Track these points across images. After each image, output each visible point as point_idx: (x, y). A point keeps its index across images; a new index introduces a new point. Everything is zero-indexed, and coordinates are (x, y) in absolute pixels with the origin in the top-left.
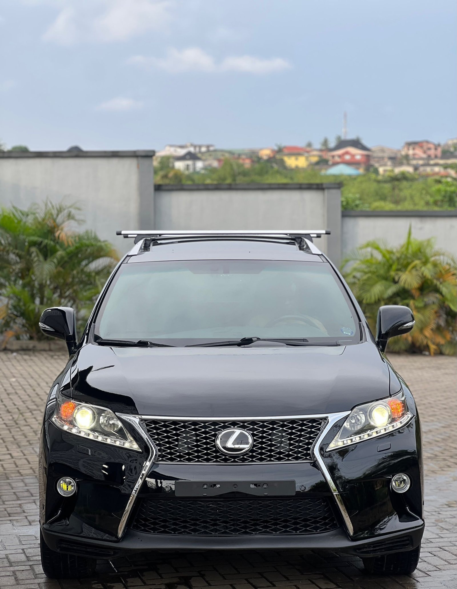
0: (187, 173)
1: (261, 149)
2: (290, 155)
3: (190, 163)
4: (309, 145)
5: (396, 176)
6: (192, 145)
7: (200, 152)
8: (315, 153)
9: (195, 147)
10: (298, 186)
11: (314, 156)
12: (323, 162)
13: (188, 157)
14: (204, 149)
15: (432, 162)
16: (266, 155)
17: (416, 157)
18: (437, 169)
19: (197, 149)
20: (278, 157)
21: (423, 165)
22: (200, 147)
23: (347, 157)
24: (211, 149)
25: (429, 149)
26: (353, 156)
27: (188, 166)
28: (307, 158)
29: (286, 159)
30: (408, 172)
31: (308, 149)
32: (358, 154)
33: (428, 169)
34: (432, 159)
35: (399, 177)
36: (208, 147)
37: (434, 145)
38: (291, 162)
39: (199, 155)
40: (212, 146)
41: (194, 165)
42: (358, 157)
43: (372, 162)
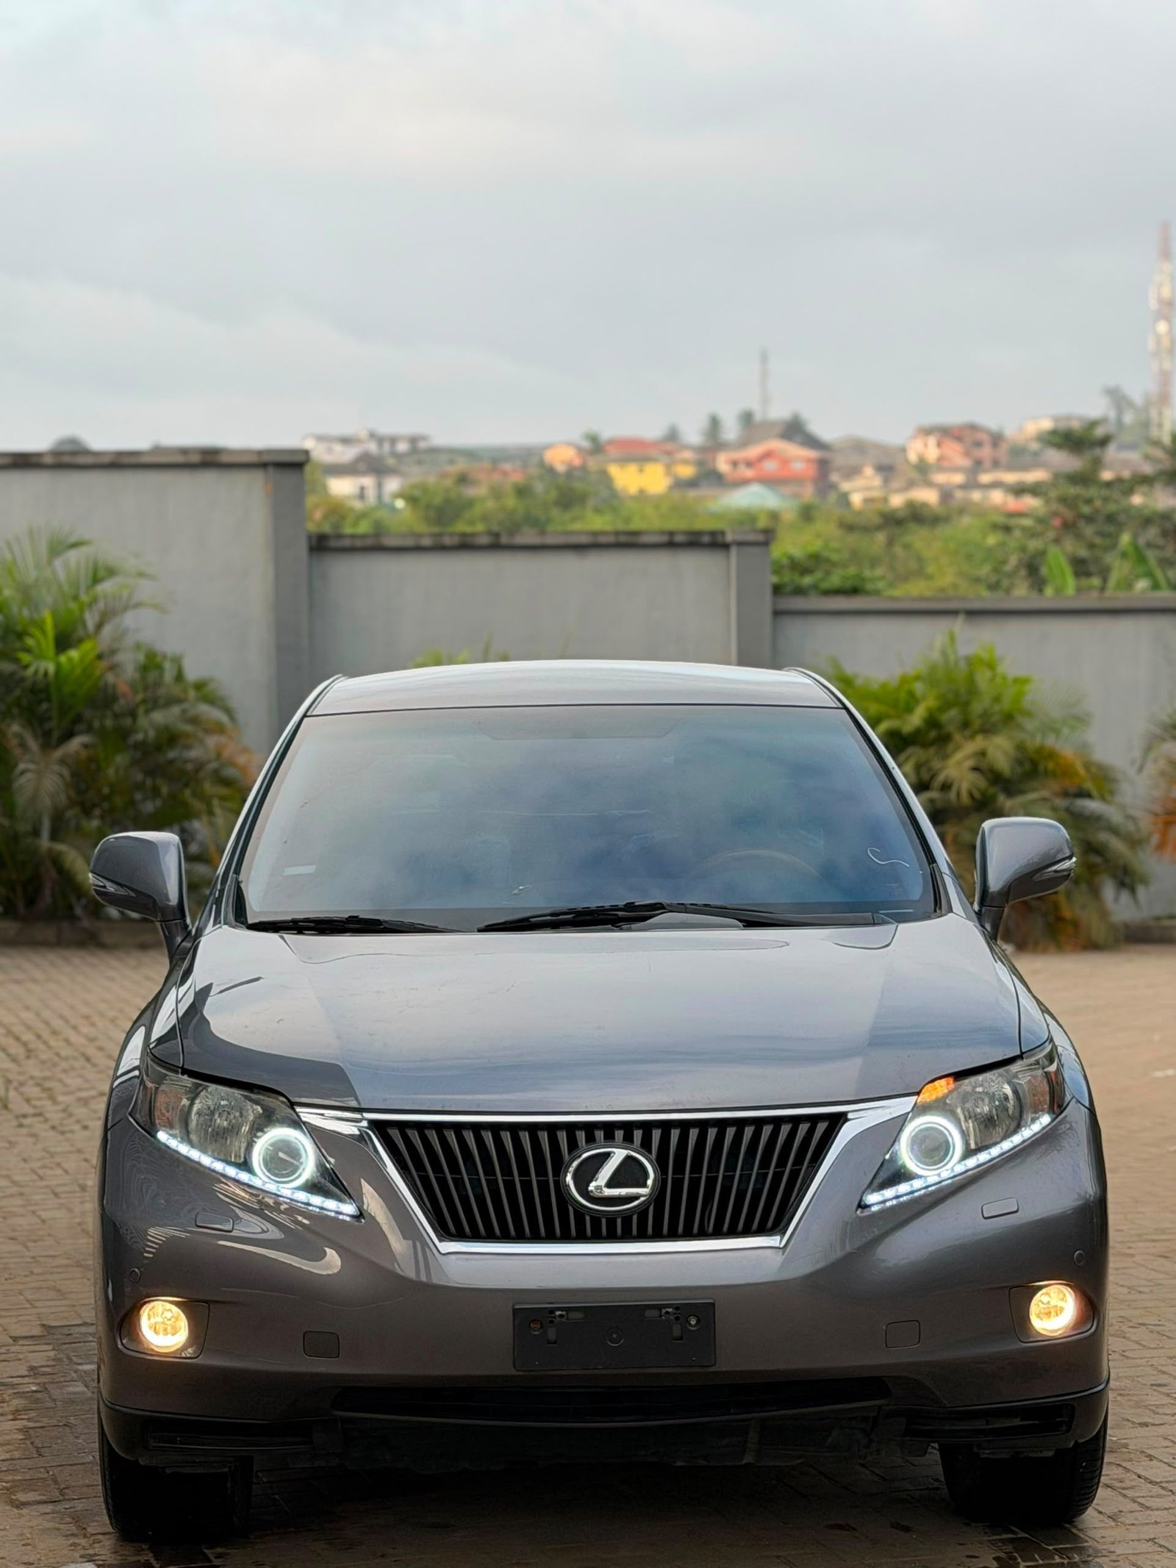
0: (358, 505)
1: (549, 446)
2: (624, 461)
3: (368, 481)
4: (673, 436)
5: (895, 511)
6: (372, 436)
7: (394, 454)
8: (688, 455)
9: (380, 440)
10: (664, 539)
11: (686, 462)
12: (709, 477)
13: (362, 466)
14: (402, 447)
15: (985, 478)
16: (563, 462)
17: (945, 464)
18: (997, 497)
19: (387, 447)
20: (593, 464)
21: (963, 487)
22: (393, 440)
23: (770, 466)
24: (422, 445)
25: (978, 444)
26: (785, 462)
27: (362, 489)
28: (668, 468)
29: (614, 470)
30: (925, 505)
31: (669, 446)
32: (799, 457)
33: (976, 496)
34: (986, 471)
35: (901, 514)
36: (413, 440)
37: (989, 433)
38: (627, 479)
39: (391, 462)
40: (424, 438)
41: (380, 486)
42: (798, 466)
43: (834, 477)
